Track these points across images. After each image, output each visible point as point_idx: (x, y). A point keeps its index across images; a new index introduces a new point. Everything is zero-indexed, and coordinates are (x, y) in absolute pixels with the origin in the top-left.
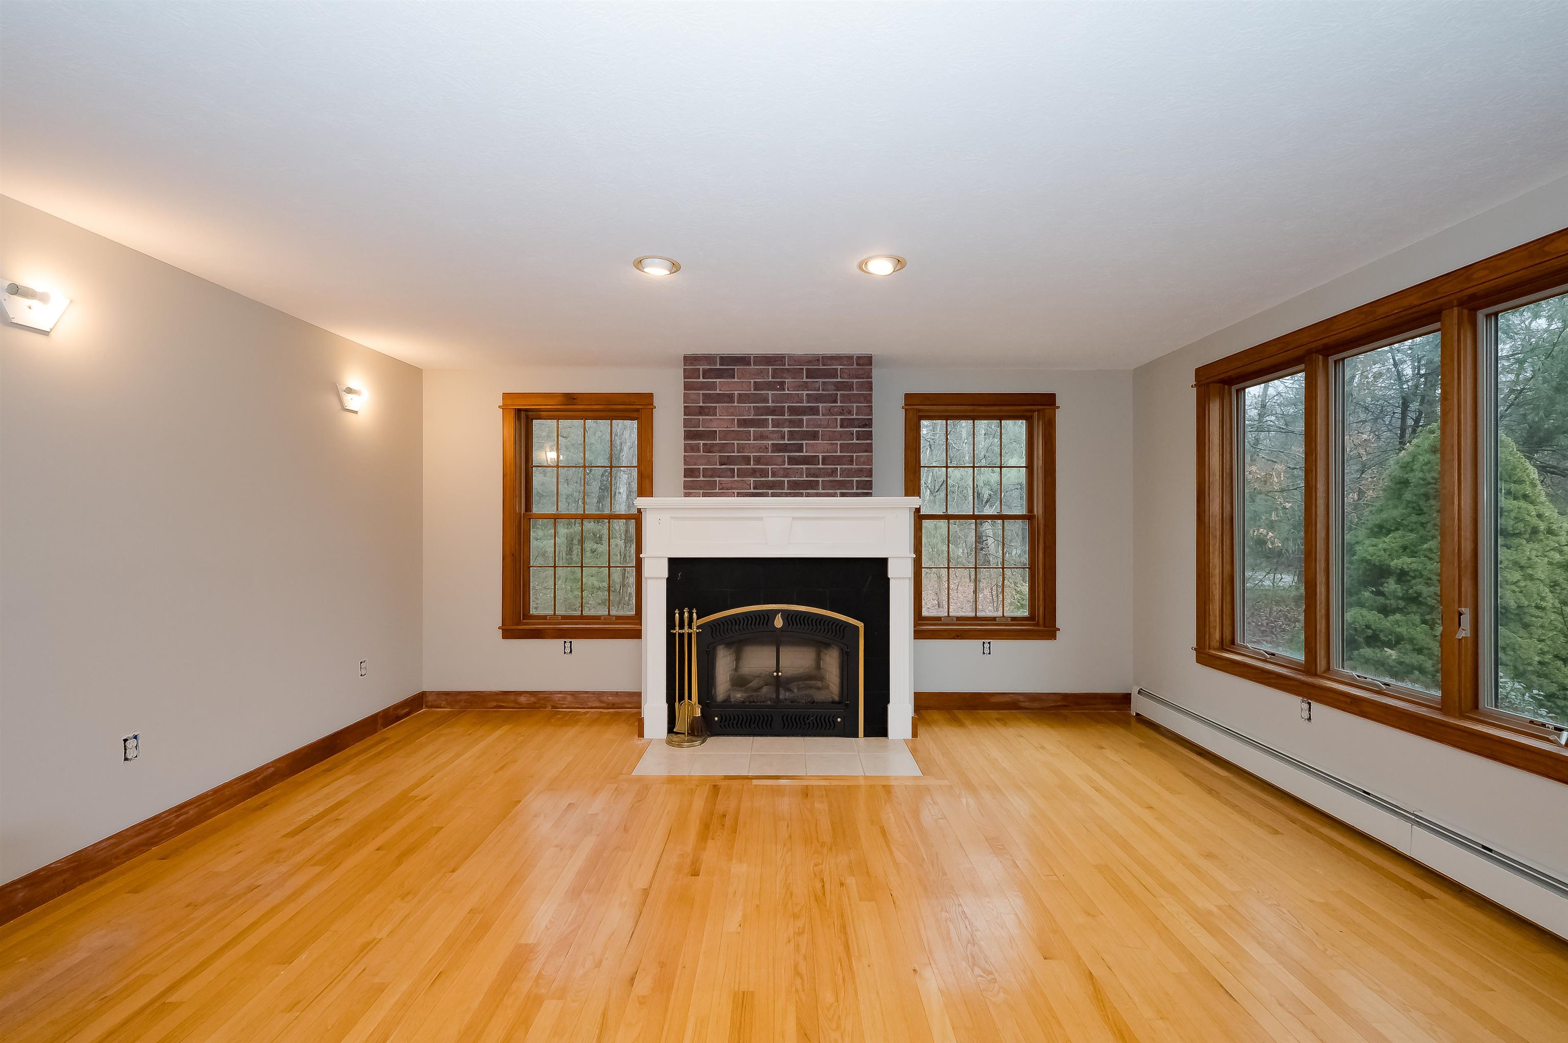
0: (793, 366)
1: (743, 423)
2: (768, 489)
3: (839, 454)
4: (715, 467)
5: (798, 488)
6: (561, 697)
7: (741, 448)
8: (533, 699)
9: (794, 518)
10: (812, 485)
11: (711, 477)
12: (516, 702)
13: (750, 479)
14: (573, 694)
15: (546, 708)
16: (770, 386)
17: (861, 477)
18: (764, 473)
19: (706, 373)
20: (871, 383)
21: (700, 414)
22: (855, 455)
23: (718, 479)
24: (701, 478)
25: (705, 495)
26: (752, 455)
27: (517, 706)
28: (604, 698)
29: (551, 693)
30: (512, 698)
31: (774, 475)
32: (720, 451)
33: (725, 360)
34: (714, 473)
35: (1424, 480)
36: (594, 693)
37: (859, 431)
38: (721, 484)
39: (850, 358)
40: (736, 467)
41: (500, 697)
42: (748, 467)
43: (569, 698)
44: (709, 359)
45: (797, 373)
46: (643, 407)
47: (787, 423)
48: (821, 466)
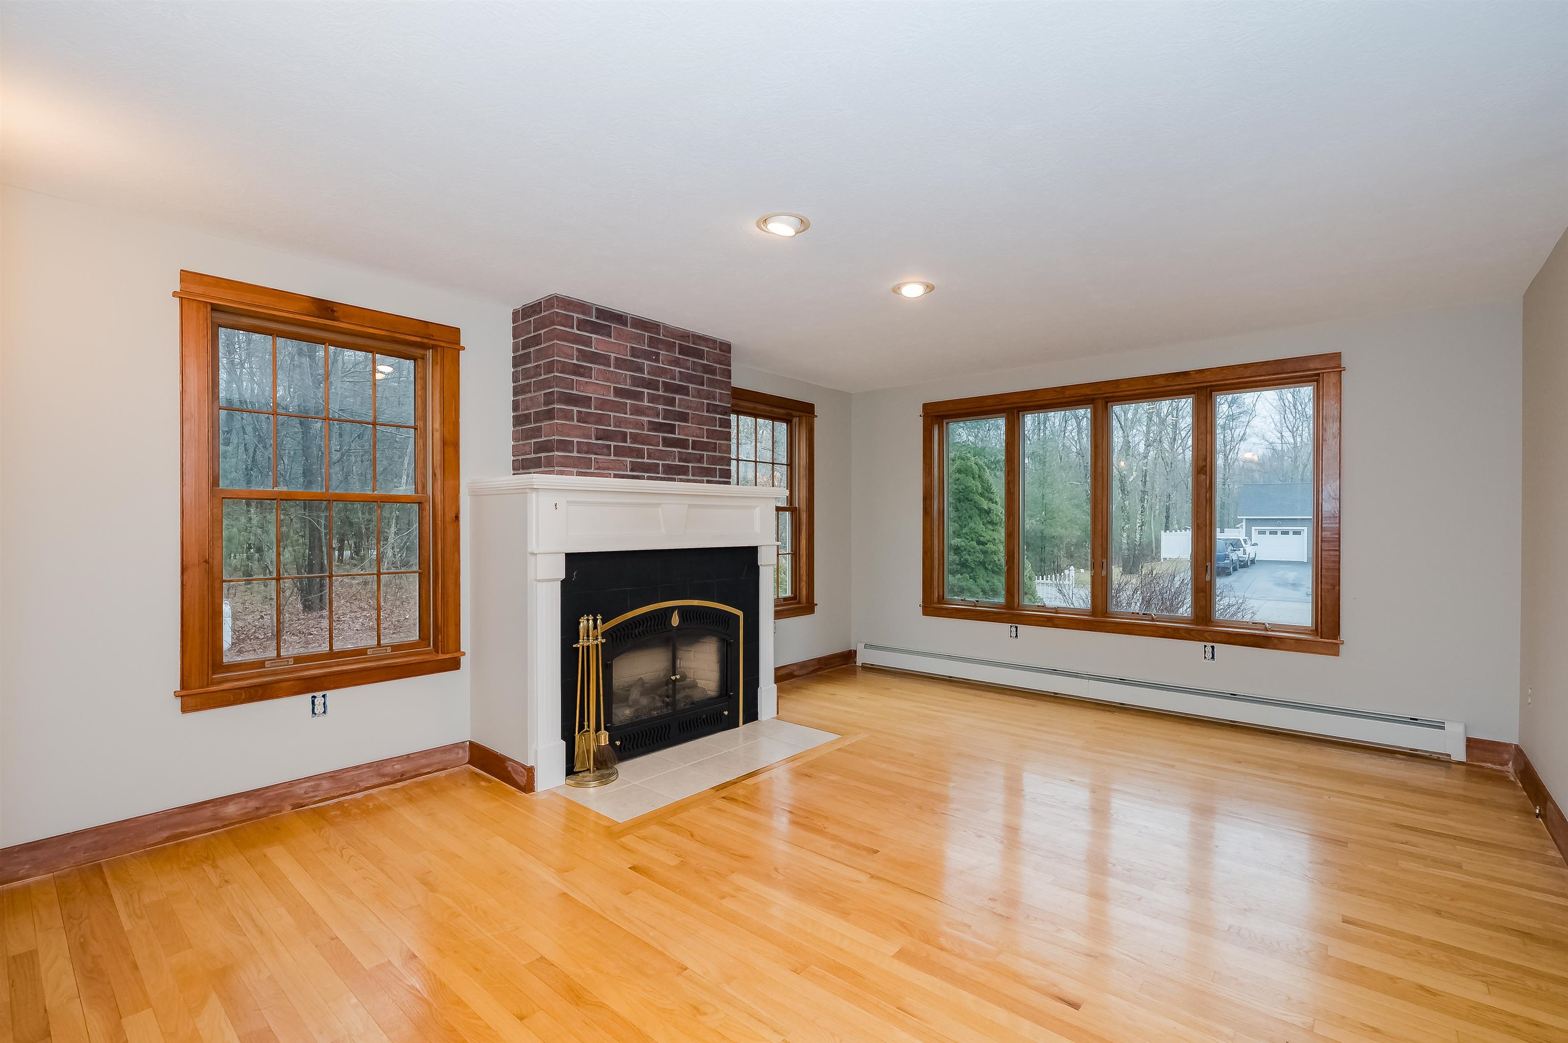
0: (667, 337)
1: (619, 392)
2: (645, 472)
3: (705, 440)
4: (590, 441)
5: (673, 472)
6: (311, 787)
7: (619, 422)
8: (252, 804)
9: (689, 505)
10: (683, 471)
11: (587, 453)
12: (215, 817)
13: (627, 459)
14: (333, 776)
15: (280, 811)
16: (647, 355)
17: (723, 465)
18: (639, 453)
19: (582, 325)
20: (730, 371)
21: (575, 374)
22: (718, 442)
23: (593, 456)
24: (575, 454)
25: (579, 474)
26: (628, 431)
27: (219, 825)
28: (388, 770)
29: (291, 784)
30: (208, 812)
31: (649, 457)
32: (596, 423)
33: (603, 313)
34: (590, 448)
35: (957, 489)
36: (370, 765)
37: (721, 418)
38: (598, 462)
39: (714, 341)
40: (613, 444)
41: (179, 818)
42: (624, 444)
43: (326, 784)
44: (583, 307)
45: (670, 346)
46: (448, 345)
47: (661, 400)
48: (690, 451)
